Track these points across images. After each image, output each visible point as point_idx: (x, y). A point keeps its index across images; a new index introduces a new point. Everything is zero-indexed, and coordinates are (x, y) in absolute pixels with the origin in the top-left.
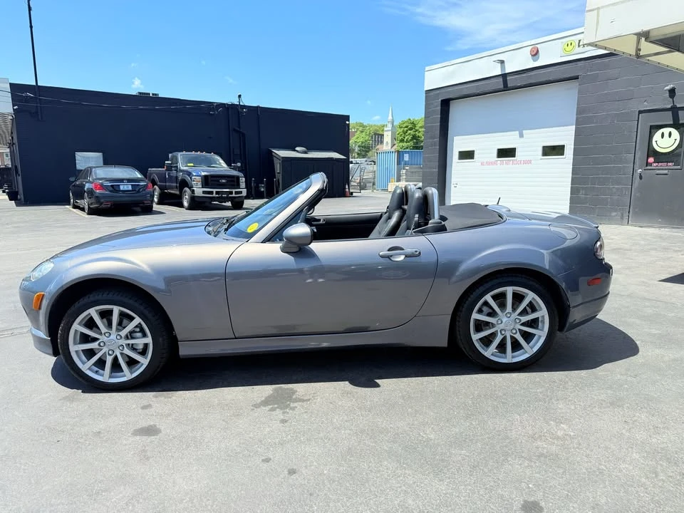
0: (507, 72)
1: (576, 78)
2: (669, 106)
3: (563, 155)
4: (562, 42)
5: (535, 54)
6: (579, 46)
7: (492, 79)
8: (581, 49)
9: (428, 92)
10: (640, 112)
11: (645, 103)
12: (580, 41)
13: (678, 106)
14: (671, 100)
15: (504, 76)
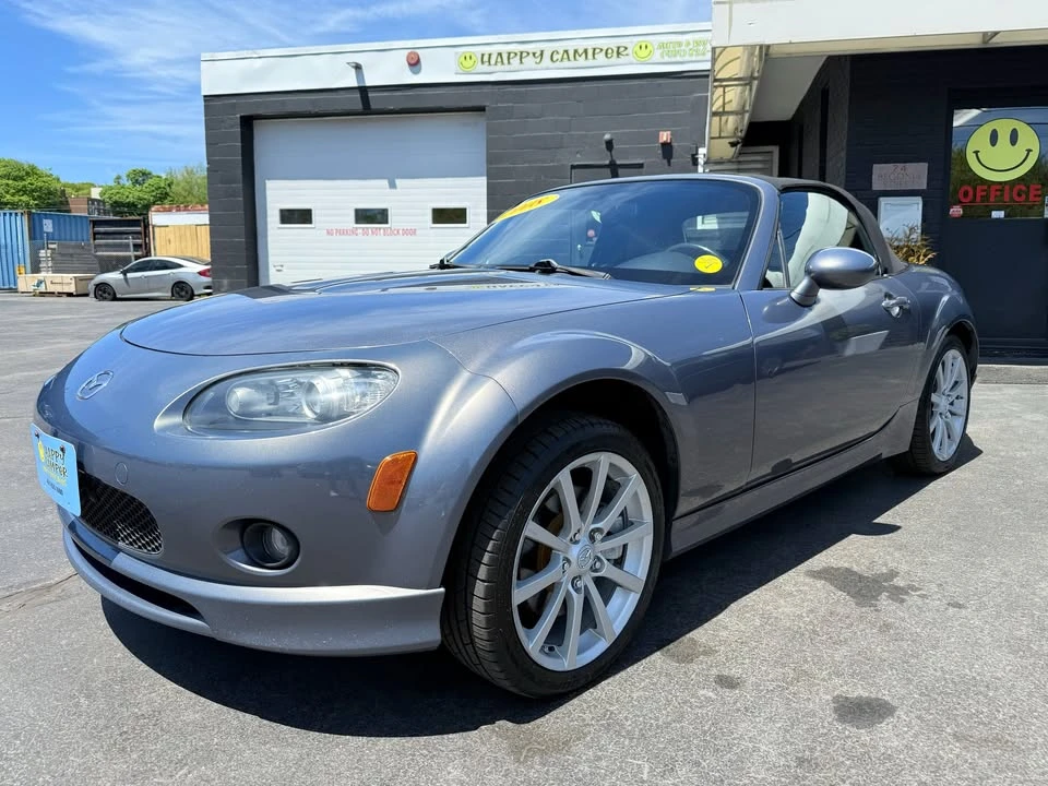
0: (367, 84)
1: (482, 109)
2: (607, 162)
3: (465, 222)
4: (457, 53)
5: (415, 64)
6: (483, 62)
7: (342, 92)
8: (485, 68)
9: (207, 98)
10: (573, 167)
11: (578, 156)
12: (483, 55)
13: (618, 162)
14: (609, 153)
15: (363, 91)
